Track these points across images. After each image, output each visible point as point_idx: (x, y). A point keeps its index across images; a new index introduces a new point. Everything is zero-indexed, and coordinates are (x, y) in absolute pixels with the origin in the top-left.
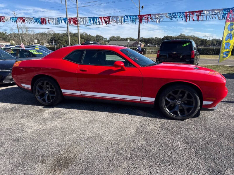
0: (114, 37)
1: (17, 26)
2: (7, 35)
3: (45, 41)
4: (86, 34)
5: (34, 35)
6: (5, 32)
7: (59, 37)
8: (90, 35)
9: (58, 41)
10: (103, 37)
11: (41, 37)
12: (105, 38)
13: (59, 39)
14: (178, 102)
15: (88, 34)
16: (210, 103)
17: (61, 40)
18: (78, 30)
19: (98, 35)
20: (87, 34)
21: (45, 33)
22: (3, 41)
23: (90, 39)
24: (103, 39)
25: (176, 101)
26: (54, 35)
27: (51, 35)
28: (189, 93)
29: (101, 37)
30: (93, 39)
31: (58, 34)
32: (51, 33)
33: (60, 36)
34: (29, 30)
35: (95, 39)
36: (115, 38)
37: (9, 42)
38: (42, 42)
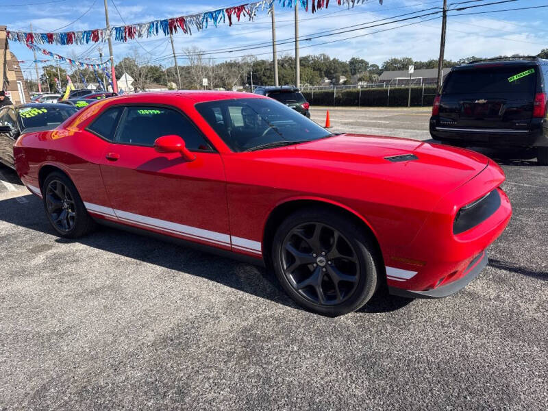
0: (395, 61)
1: (174, 51)
2: (162, 72)
3: (236, 81)
4: (326, 59)
5: (213, 67)
6: (158, 66)
7: (265, 69)
8: (335, 61)
9: (263, 79)
10: (367, 64)
11: (227, 72)
12: (373, 66)
13: (264, 75)
14: (318, 259)
15: (331, 59)
16: (409, 275)
17: (268, 78)
18: (296, 49)
19: (356, 57)
20: (328, 58)
21: (237, 62)
22: (155, 84)
23: (334, 70)
24: (366, 69)
25: (314, 255)
26: (254, 66)
27: (249, 65)
28: (342, 236)
29: (362, 62)
30: (343, 69)
31: (263, 62)
32: (249, 62)
33: (268, 67)
34: (203, 56)
35: (348, 69)
36: (400, 62)
37: (166, 85)
38: (229, 84)
